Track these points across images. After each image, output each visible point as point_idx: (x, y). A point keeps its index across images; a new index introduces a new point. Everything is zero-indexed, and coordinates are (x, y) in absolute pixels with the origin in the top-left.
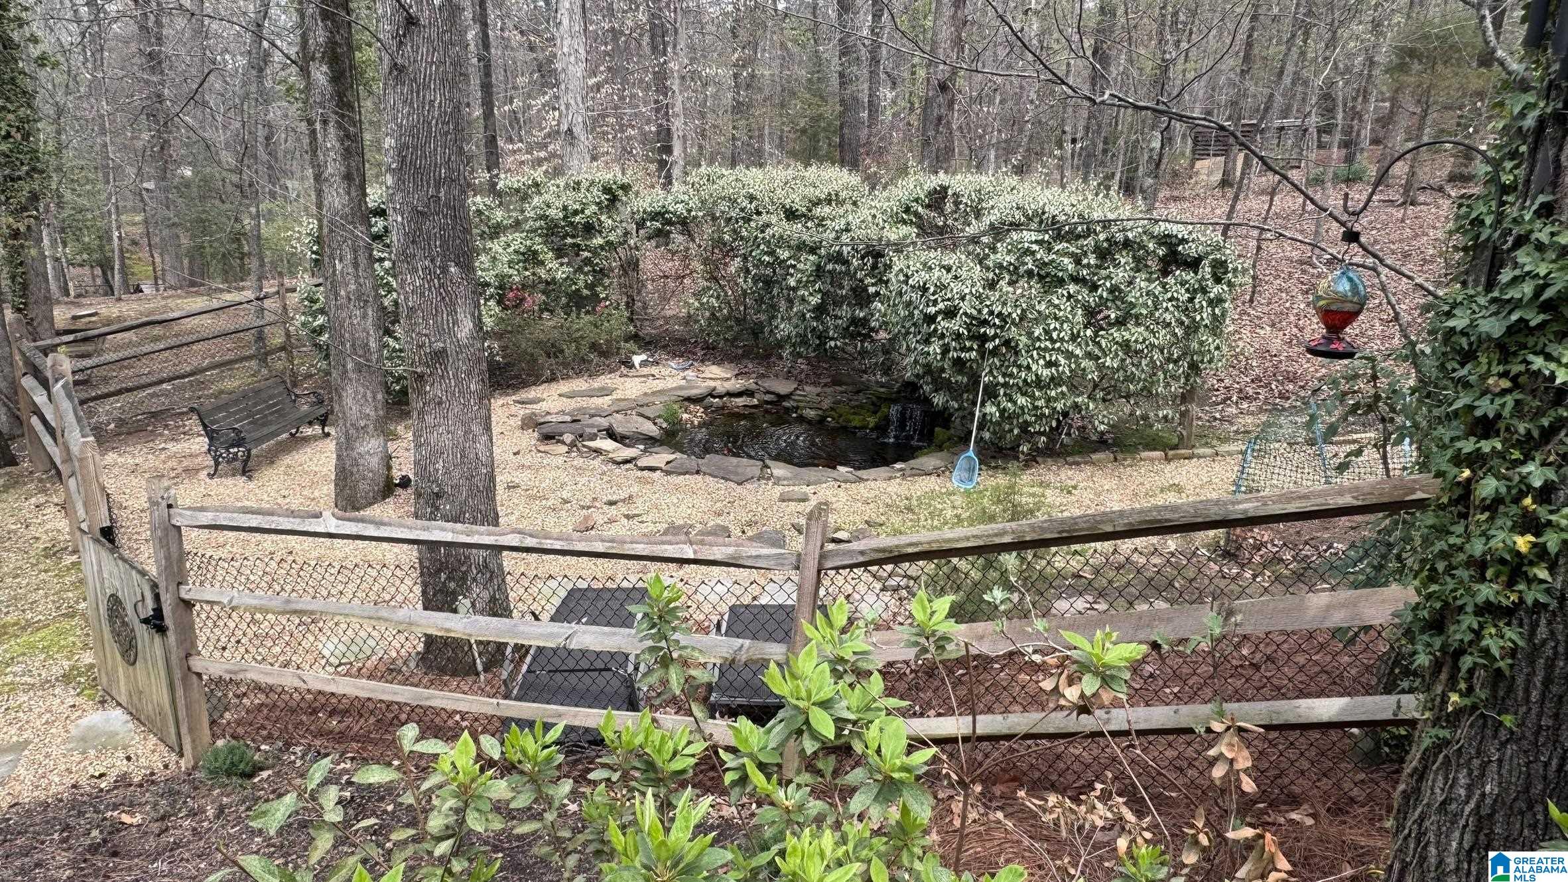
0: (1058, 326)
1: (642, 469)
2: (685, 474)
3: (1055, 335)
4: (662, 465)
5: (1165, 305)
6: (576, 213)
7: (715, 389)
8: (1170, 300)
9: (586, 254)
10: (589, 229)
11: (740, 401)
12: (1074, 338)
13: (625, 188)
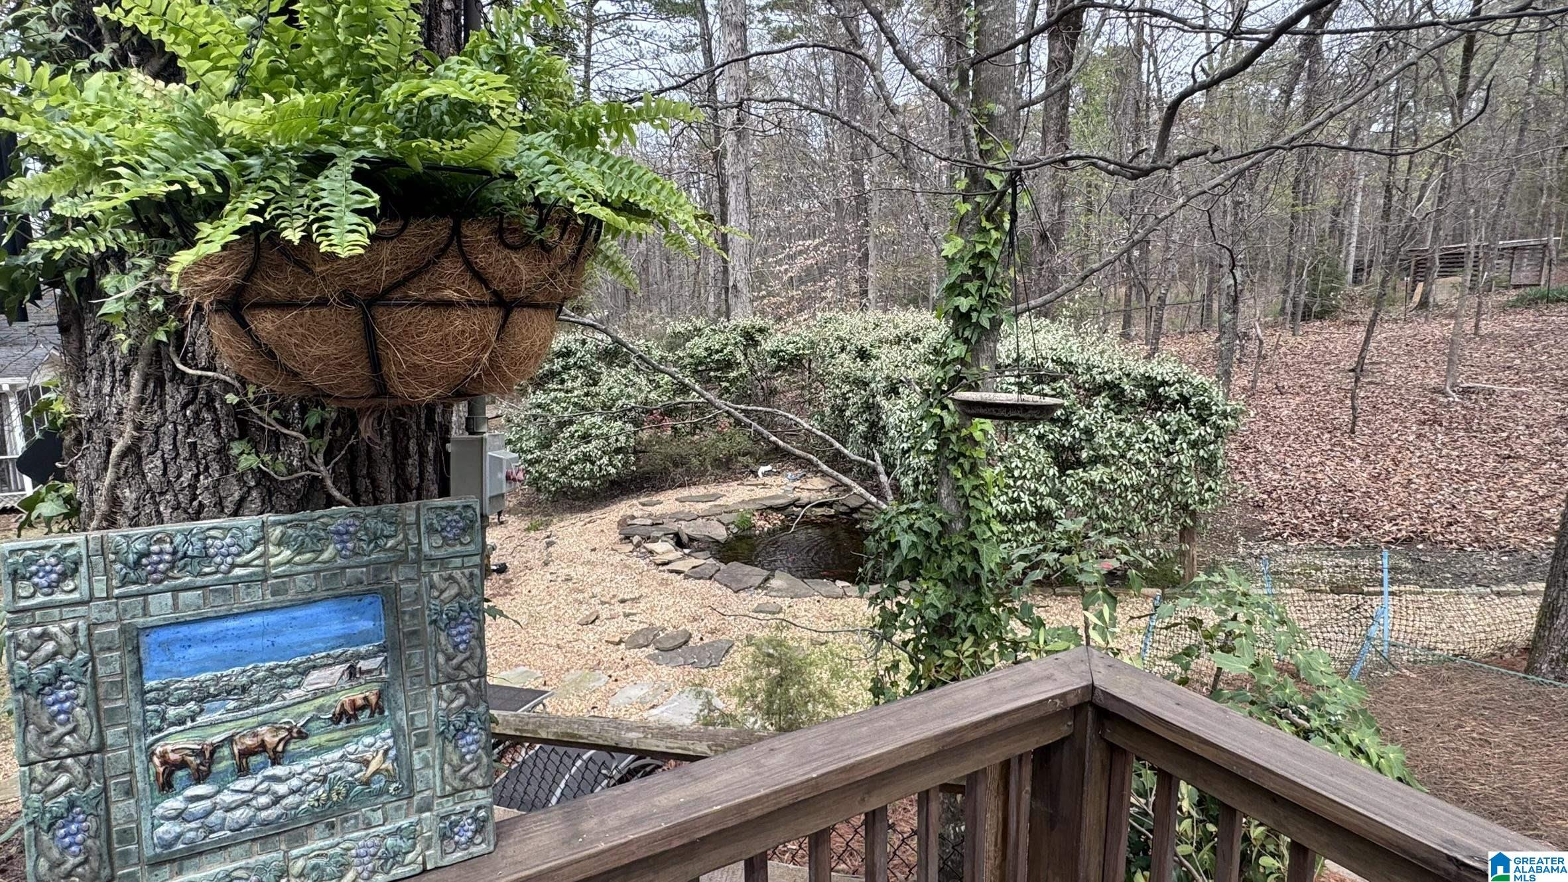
0: (1020, 465)
1: (672, 571)
2: (700, 579)
3: (1016, 473)
4: (686, 570)
5: (1137, 446)
6: (717, 352)
7: (798, 499)
8: (1146, 441)
9: (724, 384)
10: (729, 365)
11: (819, 511)
12: (1038, 477)
13: (761, 331)
